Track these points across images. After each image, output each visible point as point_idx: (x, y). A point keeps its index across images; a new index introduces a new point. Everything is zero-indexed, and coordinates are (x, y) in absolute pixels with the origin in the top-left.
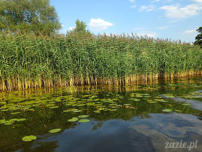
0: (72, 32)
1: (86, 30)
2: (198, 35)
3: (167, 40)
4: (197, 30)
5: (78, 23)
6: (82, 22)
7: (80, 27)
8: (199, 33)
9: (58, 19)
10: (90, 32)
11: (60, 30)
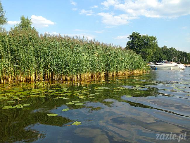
0: (16, 28)
1: (31, 27)
2: (129, 42)
3: (110, 44)
4: (128, 37)
5: (23, 19)
6: (27, 19)
7: (25, 24)
8: (130, 40)
9: (3, 13)
10: (35, 29)
11: (5, 24)
